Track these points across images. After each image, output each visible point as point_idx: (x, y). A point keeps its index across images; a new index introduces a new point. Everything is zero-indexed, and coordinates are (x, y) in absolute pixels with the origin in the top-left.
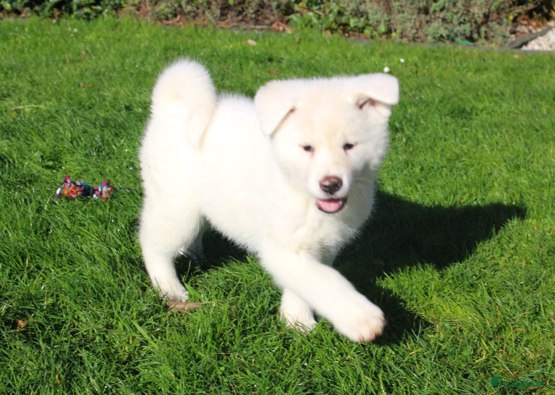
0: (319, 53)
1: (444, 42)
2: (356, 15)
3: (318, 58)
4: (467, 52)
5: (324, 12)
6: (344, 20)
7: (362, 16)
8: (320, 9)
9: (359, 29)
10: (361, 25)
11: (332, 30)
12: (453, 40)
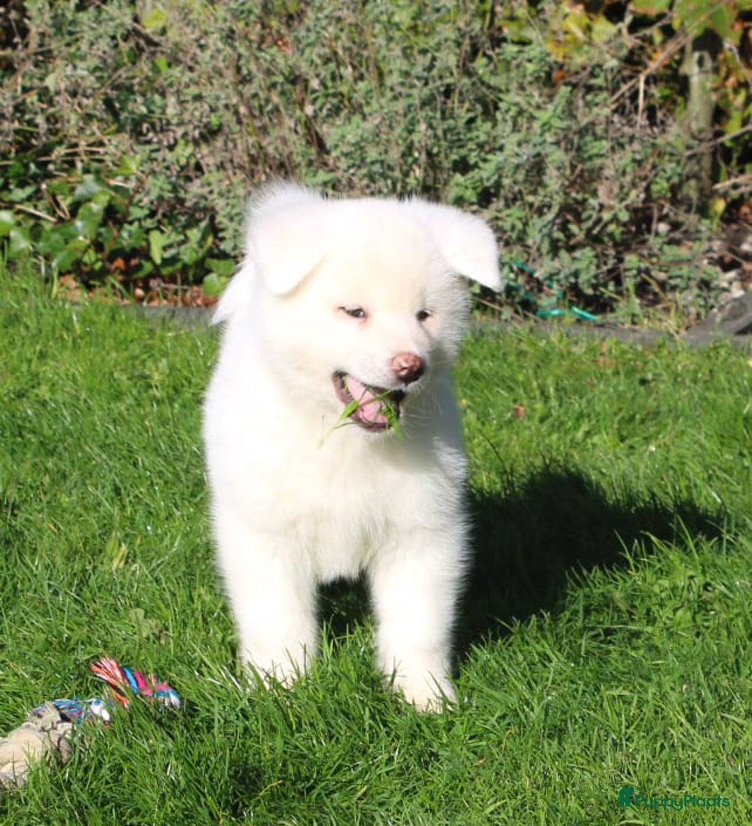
0: (47, 370)
1: (496, 314)
2: (170, 217)
3: (44, 391)
4: (578, 350)
5: (54, 208)
6: (127, 236)
7: (192, 223)
8: (36, 197)
9: (185, 268)
10: (188, 254)
11: (88, 278)
12: (528, 306)
